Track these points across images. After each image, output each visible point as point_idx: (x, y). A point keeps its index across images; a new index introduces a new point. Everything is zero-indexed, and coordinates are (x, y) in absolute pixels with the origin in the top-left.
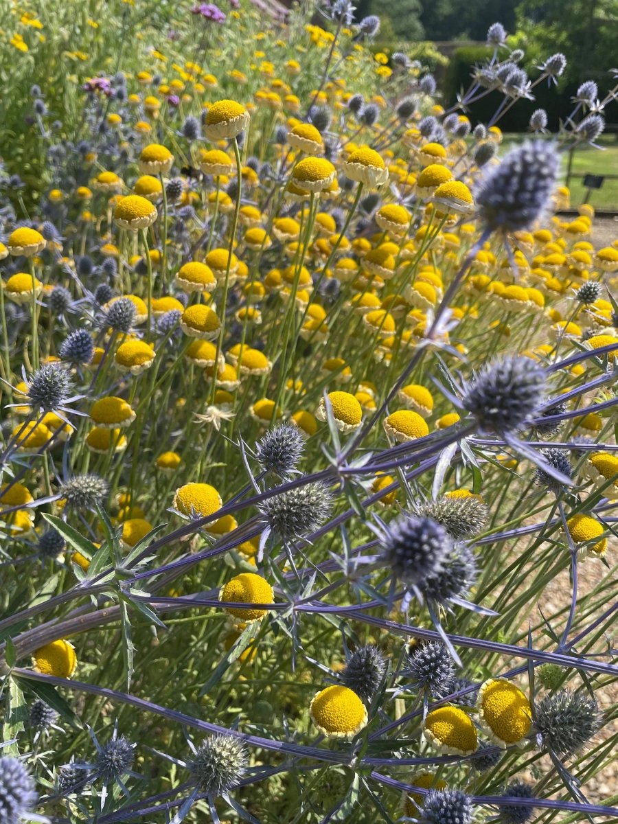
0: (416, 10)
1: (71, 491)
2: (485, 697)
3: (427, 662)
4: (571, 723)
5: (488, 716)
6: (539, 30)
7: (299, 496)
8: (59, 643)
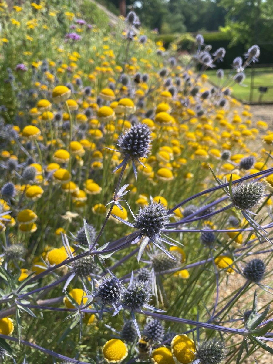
0: (181, 19)
1: (9, 252)
2: (175, 345)
3: (151, 328)
4: (212, 354)
5: (175, 353)
6: (236, 25)
7: (87, 260)
8: (5, 319)
